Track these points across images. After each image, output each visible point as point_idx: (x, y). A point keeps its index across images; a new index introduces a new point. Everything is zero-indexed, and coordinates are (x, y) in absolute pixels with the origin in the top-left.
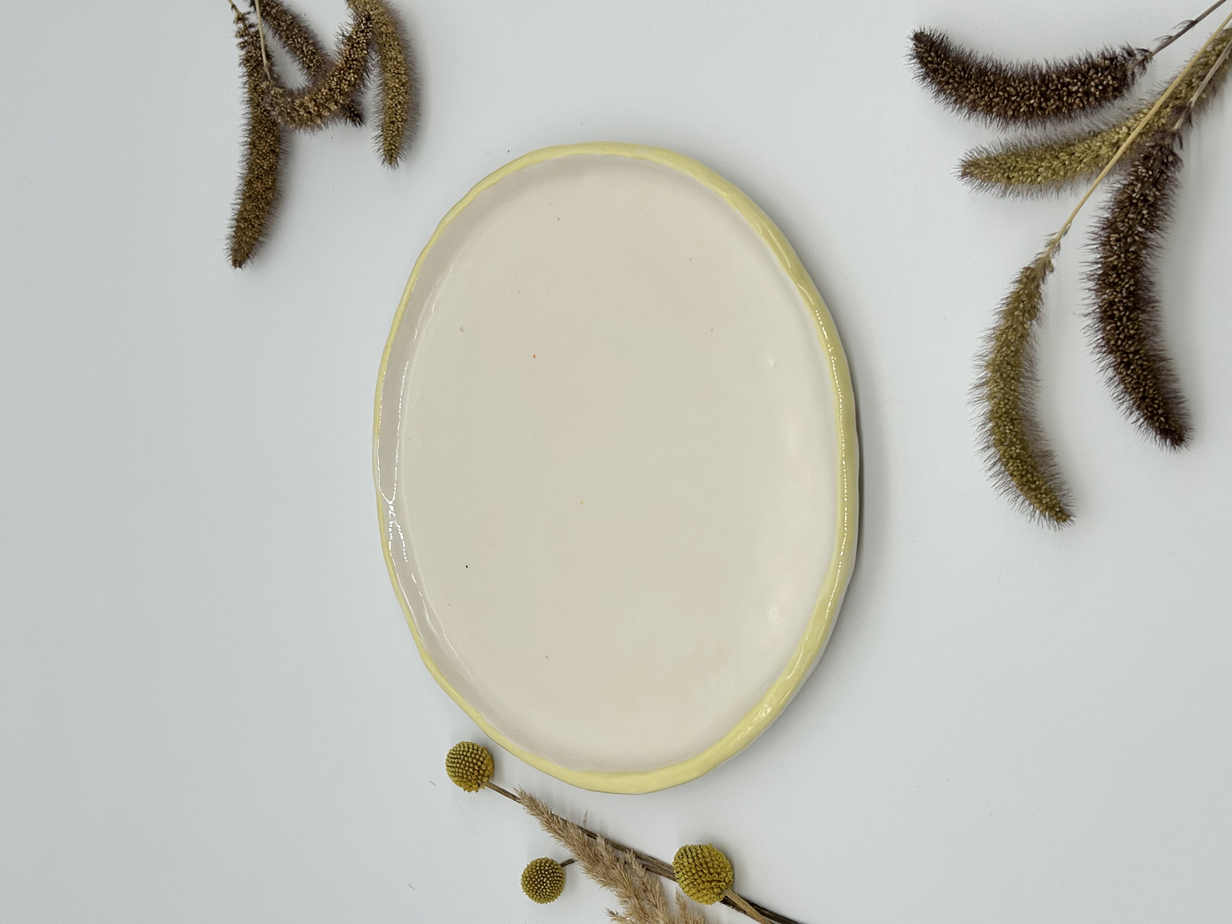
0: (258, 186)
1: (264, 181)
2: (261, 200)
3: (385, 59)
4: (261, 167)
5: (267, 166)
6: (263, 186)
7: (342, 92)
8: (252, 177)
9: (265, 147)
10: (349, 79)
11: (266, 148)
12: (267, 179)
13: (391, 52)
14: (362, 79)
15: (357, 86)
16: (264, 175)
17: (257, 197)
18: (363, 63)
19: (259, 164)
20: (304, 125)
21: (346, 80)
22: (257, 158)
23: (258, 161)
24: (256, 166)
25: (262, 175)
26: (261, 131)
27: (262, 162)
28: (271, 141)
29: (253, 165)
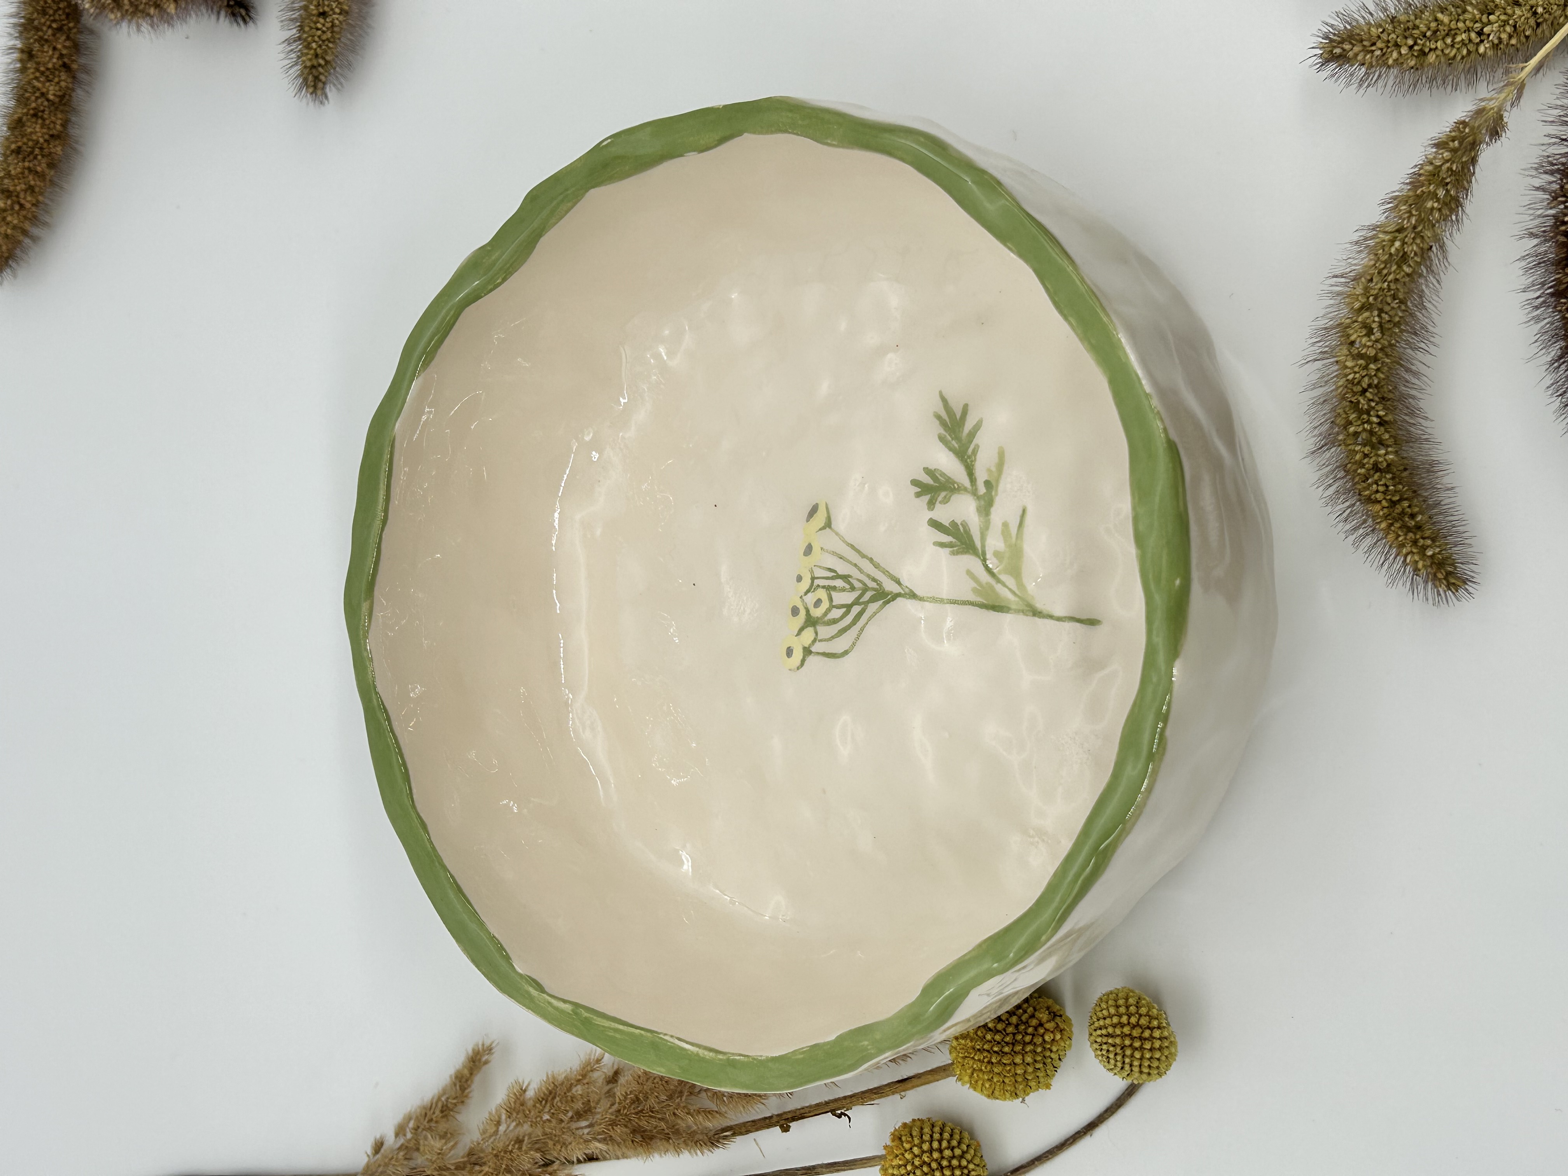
0: (36, 131)
1: (47, 122)
2: (39, 157)
5: (53, 95)
6: (45, 131)
8: (24, 114)
9: (51, 57)
11: (55, 60)
12: (53, 118)
16: (46, 112)
17: (32, 153)
19: (38, 89)
22: (36, 78)
23: (36, 83)
24: (35, 93)
25: (43, 111)
27: (44, 87)
28: (65, 47)
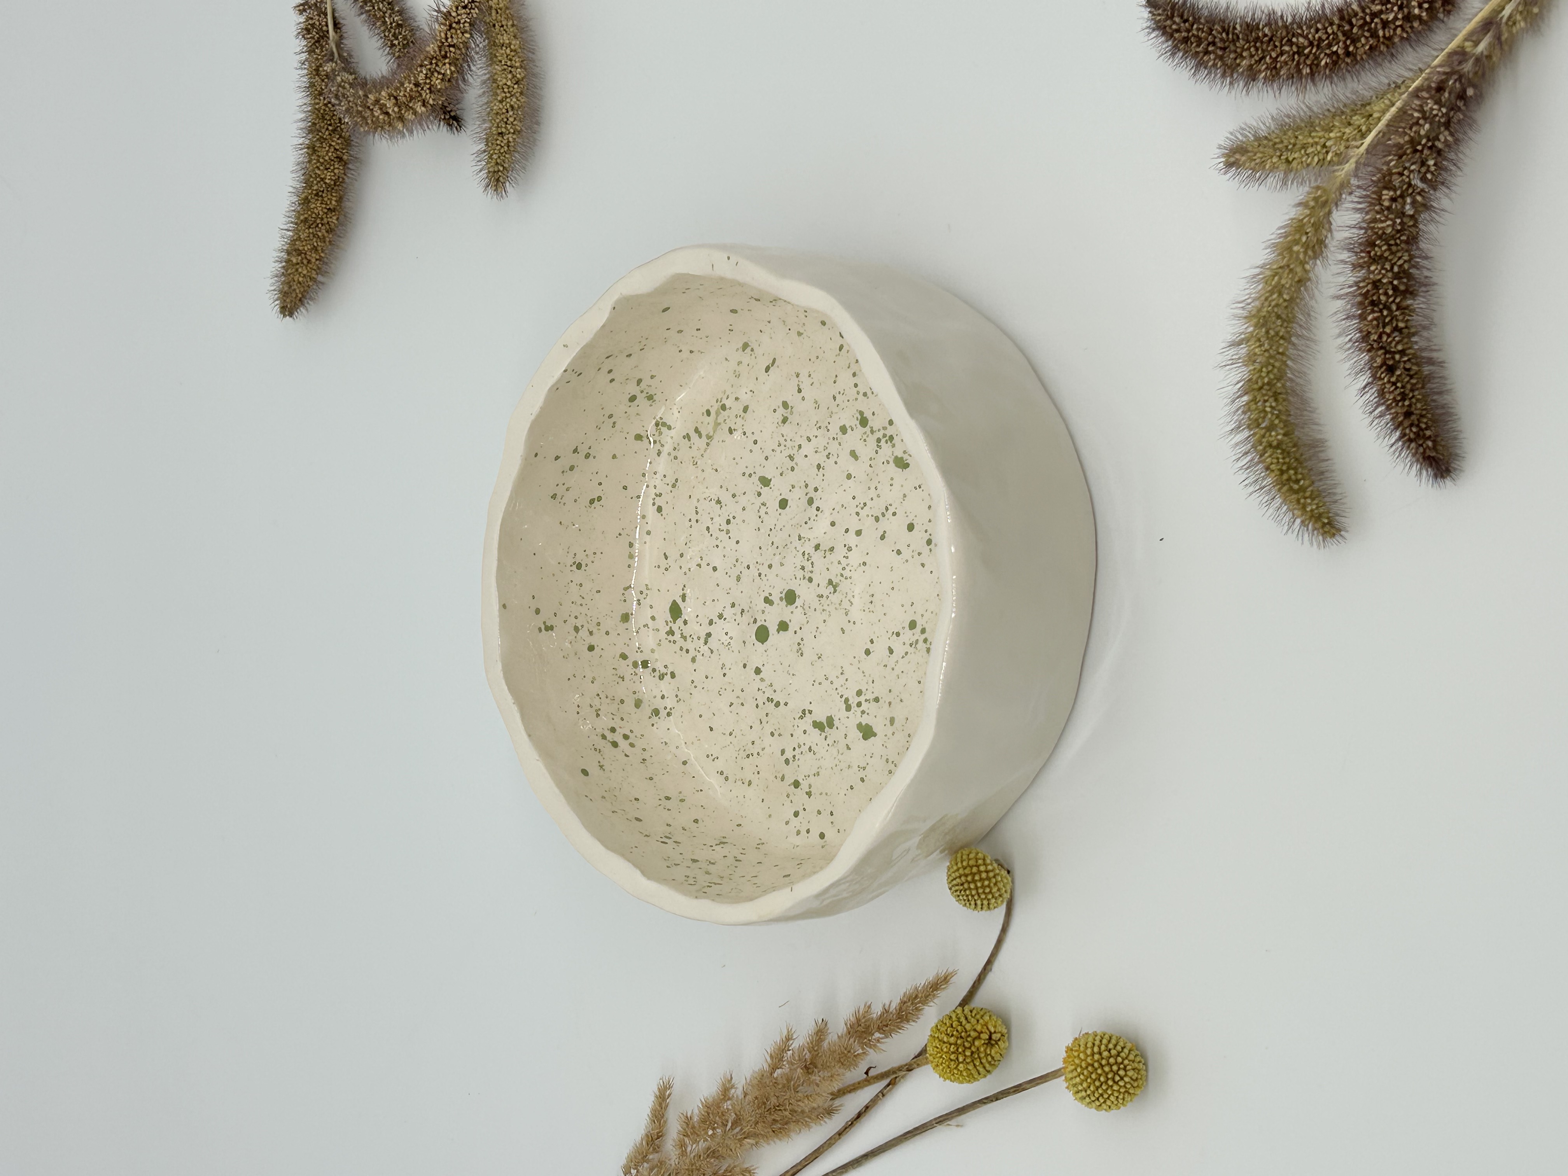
0: (317, 206)
1: (326, 199)
2: (320, 225)
3: (493, 45)
4: (322, 179)
5: (331, 179)
6: (324, 206)
7: (432, 89)
8: (309, 194)
9: (328, 151)
10: (443, 71)
11: (330, 154)
12: (329, 197)
13: (503, 35)
14: (460, 71)
15: (455, 83)
16: (325, 191)
17: (315, 222)
18: (463, 51)
19: (319, 175)
20: (380, 129)
21: (439, 73)
22: (318, 168)
23: (318, 172)
24: (316, 178)
26: (323, 131)
27: (323, 173)
28: (338, 144)
29: (311, 176)
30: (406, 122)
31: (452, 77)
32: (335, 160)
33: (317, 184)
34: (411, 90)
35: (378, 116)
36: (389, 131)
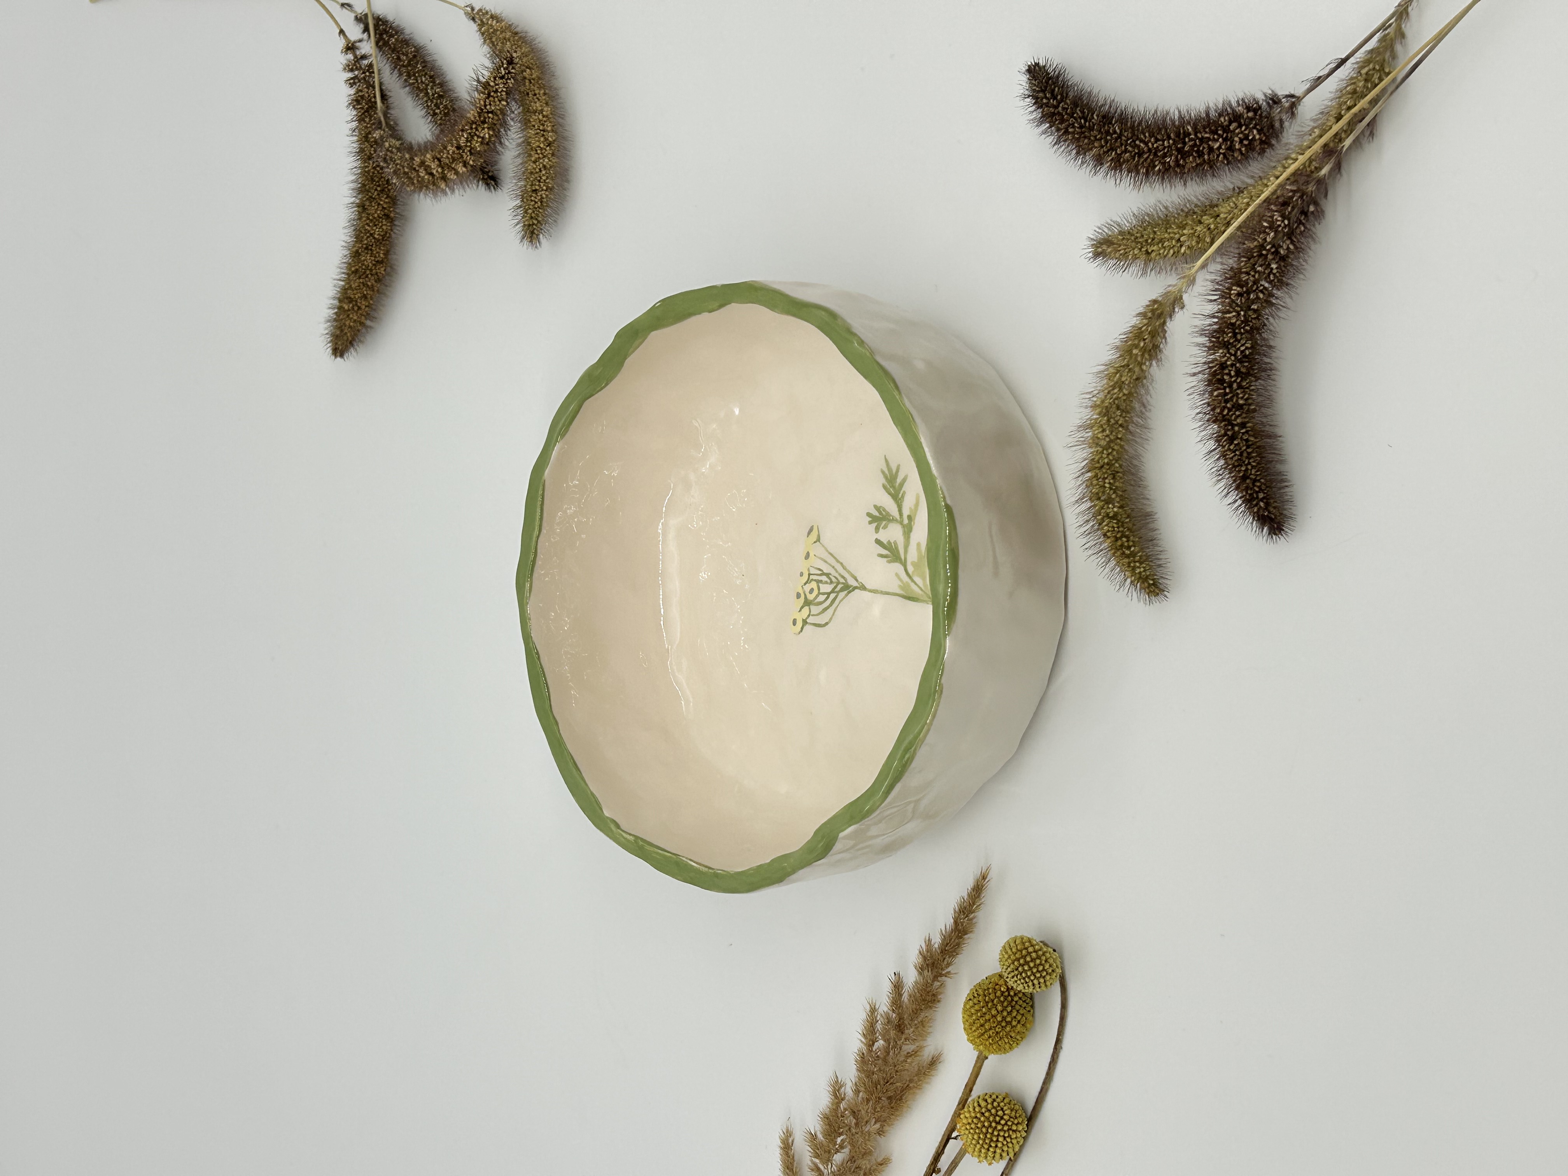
0: (367, 258)
1: (374, 252)
2: (369, 276)
3: (527, 111)
4: (371, 234)
5: (378, 234)
6: (373, 258)
7: (472, 151)
8: (360, 248)
9: (376, 210)
10: (482, 135)
11: (378, 212)
12: (378, 250)
13: (536, 103)
14: (498, 135)
15: (492, 146)
16: (374, 246)
17: (365, 272)
18: (501, 117)
19: (369, 231)
20: (424, 188)
21: (478, 137)
22: (367, 224)
23: (367, 228)
24: (366, 234)
27: (372, 229)
28: (385, 202)
29: (361, 232)
30: (448, 181)
31: (490, 141)
32: (383, 217)
33: (366, 239)
34: (454, 152)
35: (424, 176)
36: (433, 190)
